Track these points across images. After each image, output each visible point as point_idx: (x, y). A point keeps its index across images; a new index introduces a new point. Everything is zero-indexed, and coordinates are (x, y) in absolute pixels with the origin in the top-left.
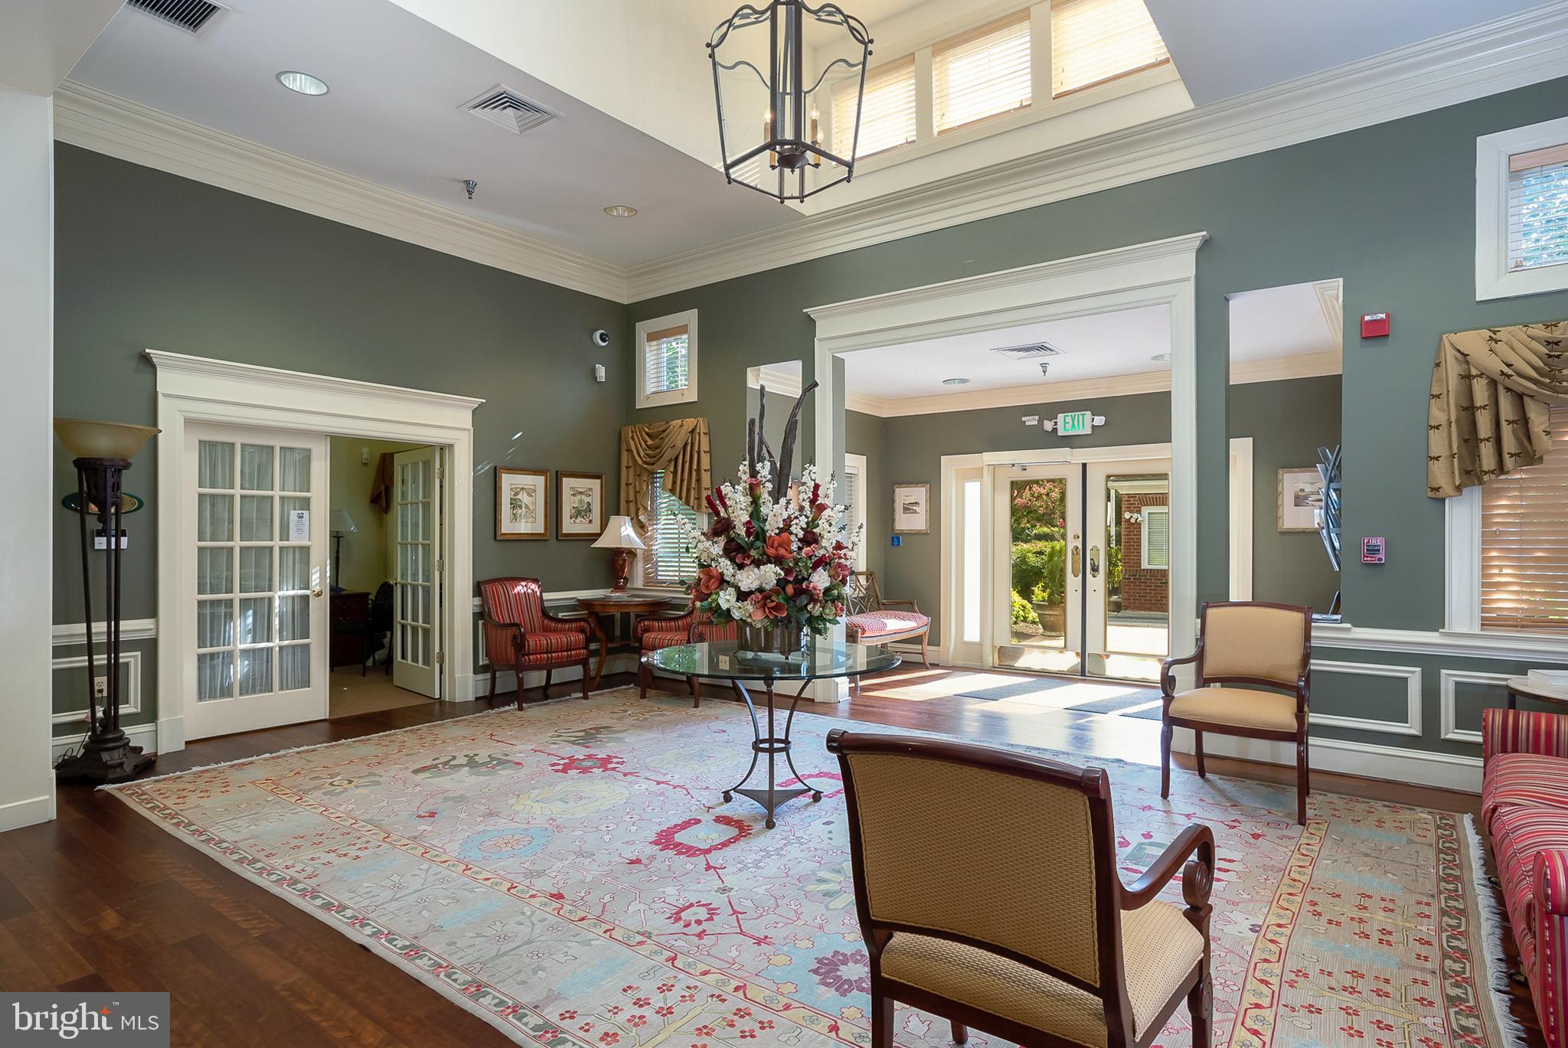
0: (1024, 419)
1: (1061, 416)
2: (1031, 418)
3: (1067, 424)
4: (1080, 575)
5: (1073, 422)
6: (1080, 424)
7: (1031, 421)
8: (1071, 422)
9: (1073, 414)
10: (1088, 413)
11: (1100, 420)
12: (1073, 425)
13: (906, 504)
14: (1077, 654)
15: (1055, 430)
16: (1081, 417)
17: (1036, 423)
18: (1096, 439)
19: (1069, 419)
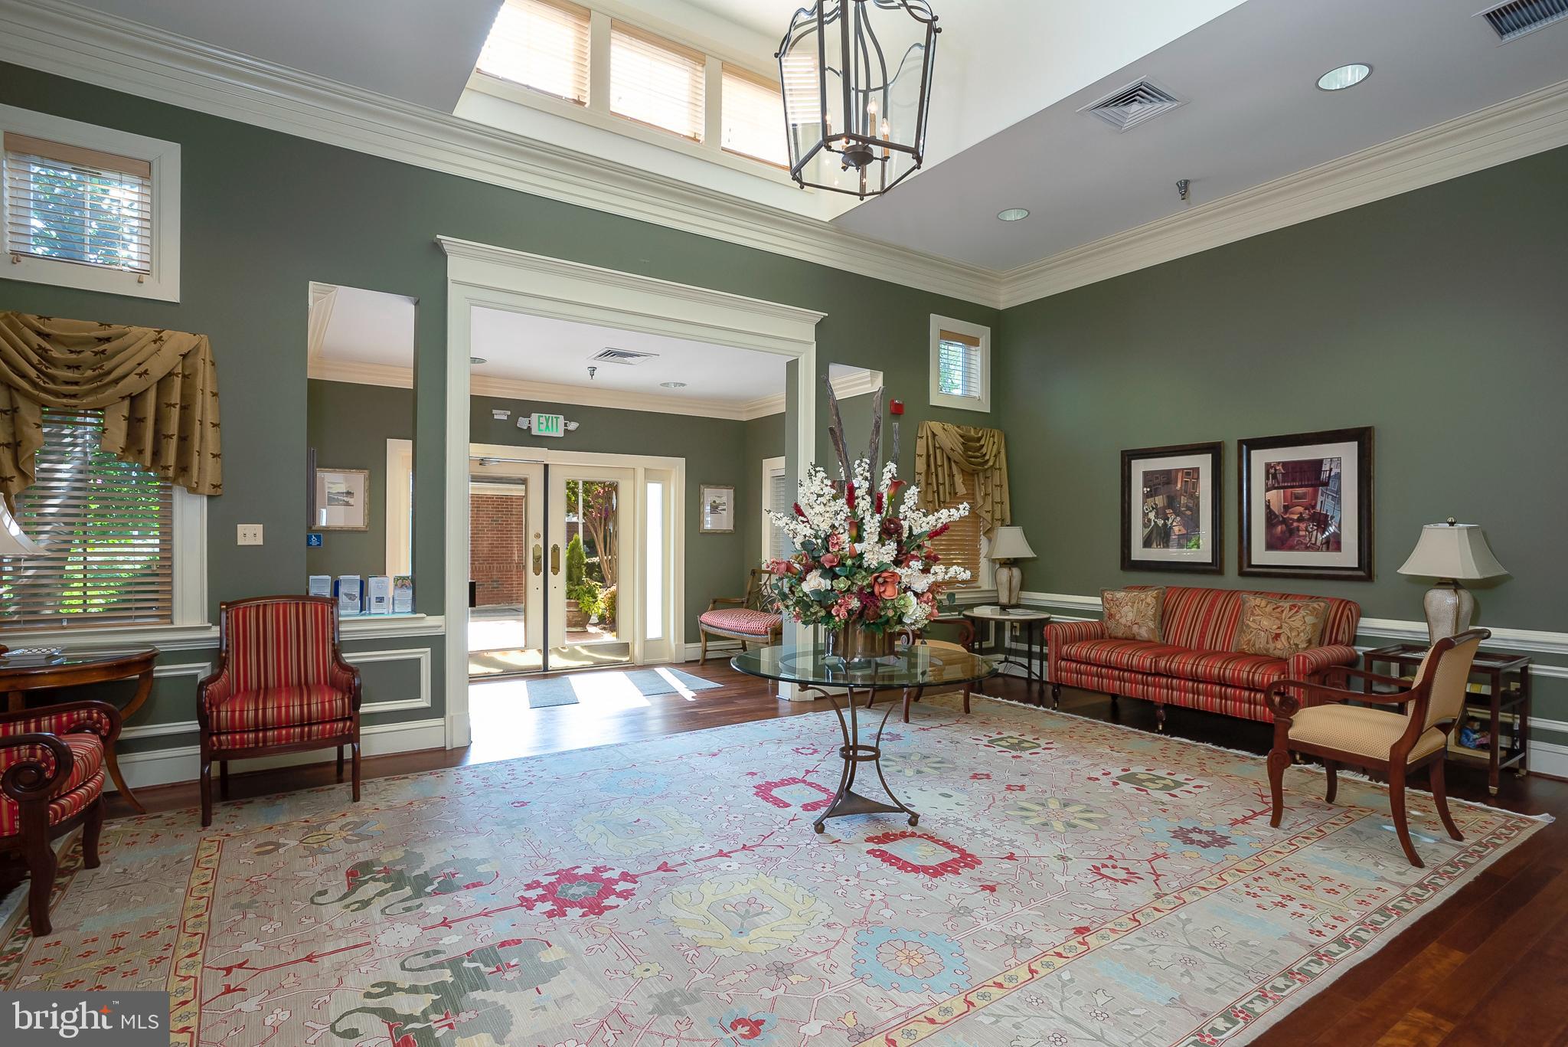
0: (494, 411)
1: (535, 416)
2: (502, 412)
3: (540, 423)
4: (542, 573)
5: (547, 423)
6: (554, 426)
7: (500, 415)
8: (545, 423)
9: (547, 415)
10: (562, 417)
11: (573, 426)
12: (547, 425)
13: (332, 493)
14: (539, 650)
15: (529, 428)
16: (555, 420)
17: (506, 418)
18: (566, 443)
19: (543, 420)
